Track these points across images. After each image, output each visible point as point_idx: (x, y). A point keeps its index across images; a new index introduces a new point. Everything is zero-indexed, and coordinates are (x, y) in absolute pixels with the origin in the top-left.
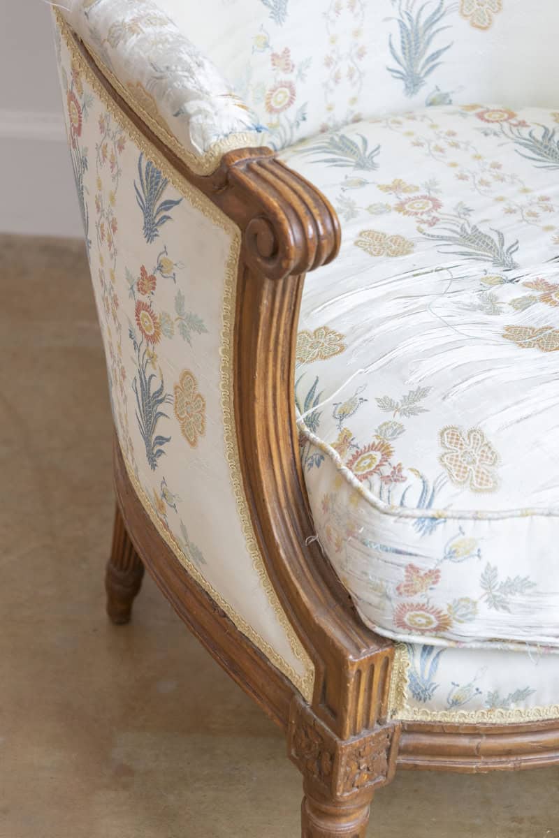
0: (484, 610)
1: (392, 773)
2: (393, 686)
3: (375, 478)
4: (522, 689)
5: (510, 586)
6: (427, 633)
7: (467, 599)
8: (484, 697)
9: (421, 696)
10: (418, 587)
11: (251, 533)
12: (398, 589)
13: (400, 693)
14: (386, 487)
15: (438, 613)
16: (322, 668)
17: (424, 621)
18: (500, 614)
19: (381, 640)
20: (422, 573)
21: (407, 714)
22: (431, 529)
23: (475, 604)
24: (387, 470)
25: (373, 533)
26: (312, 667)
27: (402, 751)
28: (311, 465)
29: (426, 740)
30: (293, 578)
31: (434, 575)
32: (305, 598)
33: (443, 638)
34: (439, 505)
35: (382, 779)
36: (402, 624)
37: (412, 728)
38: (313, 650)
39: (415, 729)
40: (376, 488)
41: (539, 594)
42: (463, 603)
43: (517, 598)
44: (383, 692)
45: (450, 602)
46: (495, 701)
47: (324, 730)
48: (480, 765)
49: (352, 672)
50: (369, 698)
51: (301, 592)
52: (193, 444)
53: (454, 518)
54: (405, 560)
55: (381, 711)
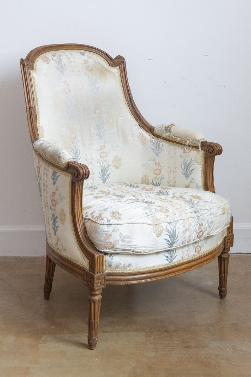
0: (121, 243)
1: (105, 286)
2: (104, 264)
4: (130, 264)
5: (125, 237)
6: (110, 249)
7: (117, 240)
8: (122, 266)
9: (110, 266)
10: (107, 238)
11: (75, 238)
12: (104, 239)
13: (106, 265)
14: (101, 221)
15: (112, 243)
16: (90, 260)
17: (109, 246)
18: (124, 243)
19: (101, 252)
20: (108, 235)
21: (107, 271)
22: (110, 227)
23: (118, 241)
24: (101, 218)
25: (99, 229)
26: (88, 261)
27: (107, 280)
28: (86, 222)
29: (111, 277)
30: (84, 244)
31: (110, 235)
33: (113, 250)
34: (111, 222)
35: (103, 286)
36: (105, 247)
37: (109, 275)
38: (89, 258)
39: (109, 274)
40: (99, 221)
41: (130, 239)
42: (116, 241)
43: (127, 240)
44: (103, 265)
45: (114, 241)
46: (124, 267)
47: (91, 274)
48: (123, 283)
49: (96, 258)
50: (100, 266)
51: (86, 246)
52: (63, 224)
53: (114, 224)
54: (105, 233)
55: (102, 269)
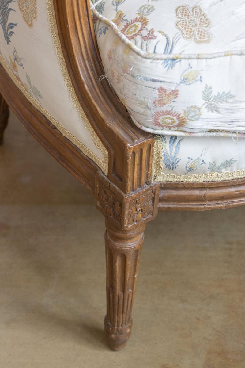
0: (206, 113)
1: (156, 212)
2: (154, 162)
3: (138, 38)
4: (229, 160)
5: (220, 98)
6: (173, 129)
7: (195, 107)
8: (207, 166)
9: (171, 166)
10: (165, 101)
11: (68, 77)
12: (154, 102)
13: (158, 165)
14: (145, 43)
15: (178, 116)
16: (113, 153)
17: (170, 121)
18: (215, 115)
19: (146, 134)
20: (168, 92)
21: (163, 178)
22: (172, 66)
23: (199, 109)
24: (145, 33)
25: (138, 70)
26: (107, 153)
27: (161, 200)
28: (100, 33)
29: (174, 193)
30: (93, 101)
31: (175, 93)
32: (100, 112)
33: (182, 131)
34: (176, 51)
35: (150, 216)
36: (157, 124)
37: (166, 186)
38: (107, 143)
39: (168, 186)
40: (139, 43)
41: (237, 101)
42: (193, 109)
43: (223, 105)
44: (149, 165)
45: (185, 109)
46: (213, 168)
47: (115, 189)
48: (206, 206)
49: (130, 153)
50: (141, 169)
51: (98, 109)
52: (30, 25)
53: (185, 59)
54: (158, 85)
55: (148, 176)
